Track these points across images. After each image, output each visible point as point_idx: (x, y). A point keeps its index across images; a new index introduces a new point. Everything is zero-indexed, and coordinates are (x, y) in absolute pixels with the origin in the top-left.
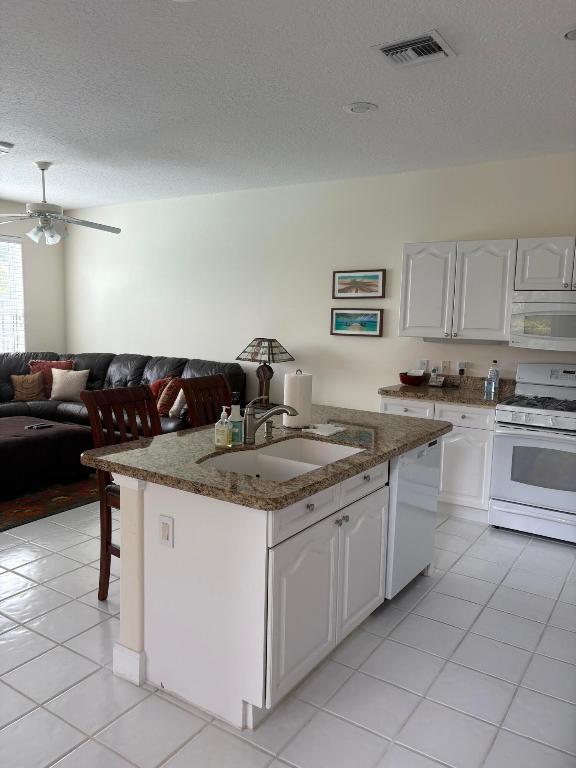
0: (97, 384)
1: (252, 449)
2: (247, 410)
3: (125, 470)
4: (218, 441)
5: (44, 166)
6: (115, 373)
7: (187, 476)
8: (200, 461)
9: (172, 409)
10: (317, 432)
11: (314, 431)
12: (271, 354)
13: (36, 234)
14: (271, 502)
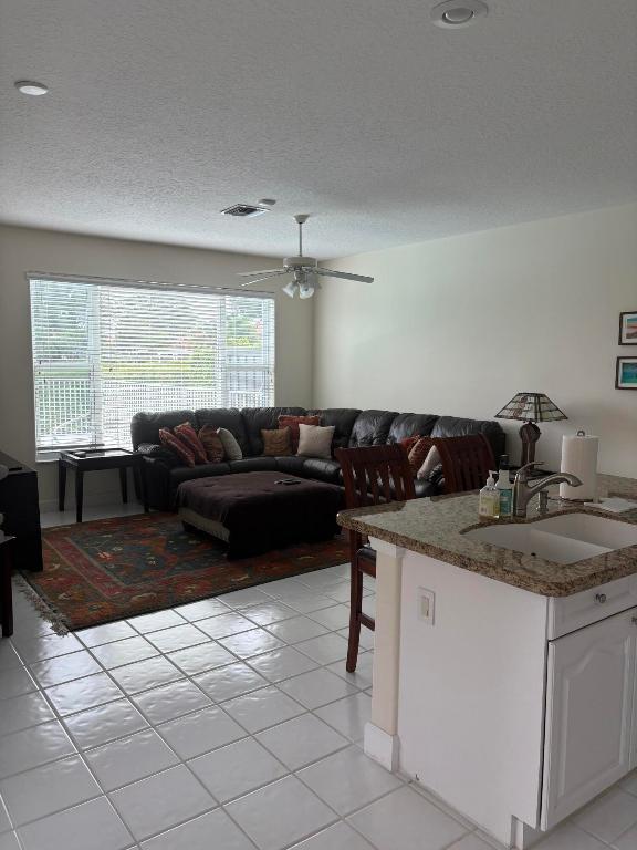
0: (342, 440)
1: (523, 522)
2: (517, 477)
3: (383, 534)
4: (483, 510)
5: (301, 219)
6: (361, 430)
7: (452, 547)
8: (463, 532)
9: (420, 471)
10: (605, 507)
11: (600, 506)
12: (538, 411)
13: (291, 288)
14: (553, 587)
